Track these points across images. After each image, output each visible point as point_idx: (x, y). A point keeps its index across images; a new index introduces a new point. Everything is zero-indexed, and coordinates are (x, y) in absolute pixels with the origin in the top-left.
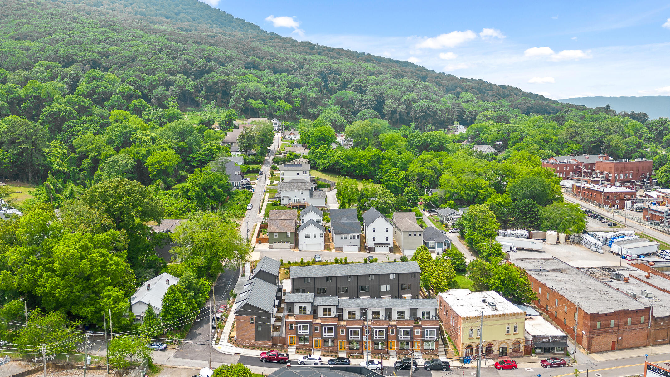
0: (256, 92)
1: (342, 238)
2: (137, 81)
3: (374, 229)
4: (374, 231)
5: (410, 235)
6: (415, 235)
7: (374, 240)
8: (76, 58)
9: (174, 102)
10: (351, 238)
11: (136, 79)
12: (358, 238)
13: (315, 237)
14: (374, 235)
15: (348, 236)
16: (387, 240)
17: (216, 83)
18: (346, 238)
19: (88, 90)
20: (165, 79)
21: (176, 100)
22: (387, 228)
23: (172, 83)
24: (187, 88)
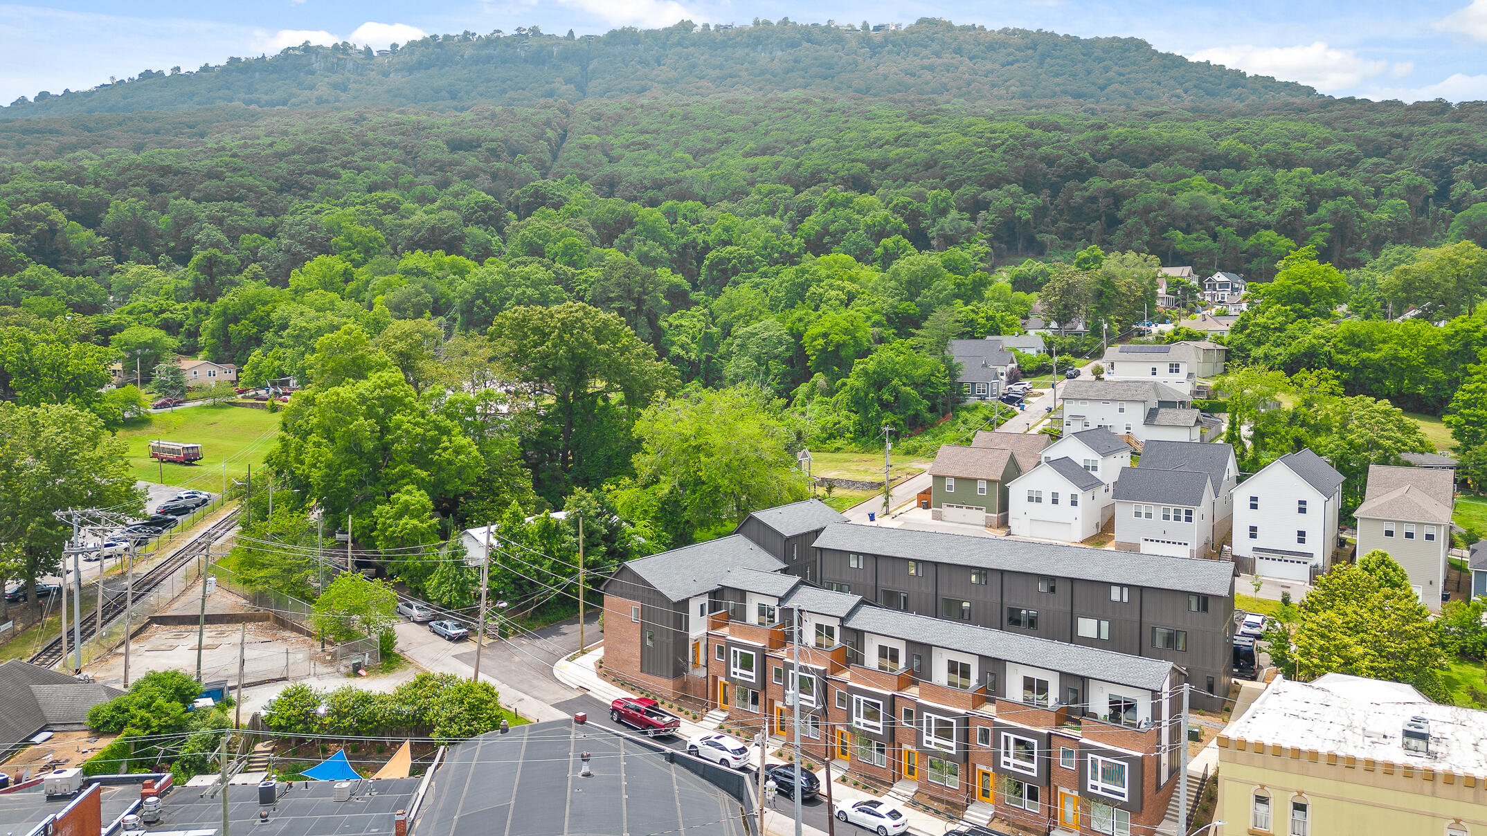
0: (1195, 213)
1: (1138, 514)
2: (910, 203)
3: (1254, 499)
4: (1254, 507)
5: (1390, 533)
6: (1409, 535)
7: (1253, 536)
8: (825, 175)
9: (982, 244)
10: (1166, 517)
11: (909, 199)
12: (1189, 519)
13: (1055, 501)
14: (1253, 518)
15: (1157, 511)
16: (1302, 541)
17: (1093, 199)
18: (1149, 515)
19: (817, 228)
20: (974, 196)
21: (988, 240)
22: (1302, 502)
23: (985, 205)
24: (1017, 214)
